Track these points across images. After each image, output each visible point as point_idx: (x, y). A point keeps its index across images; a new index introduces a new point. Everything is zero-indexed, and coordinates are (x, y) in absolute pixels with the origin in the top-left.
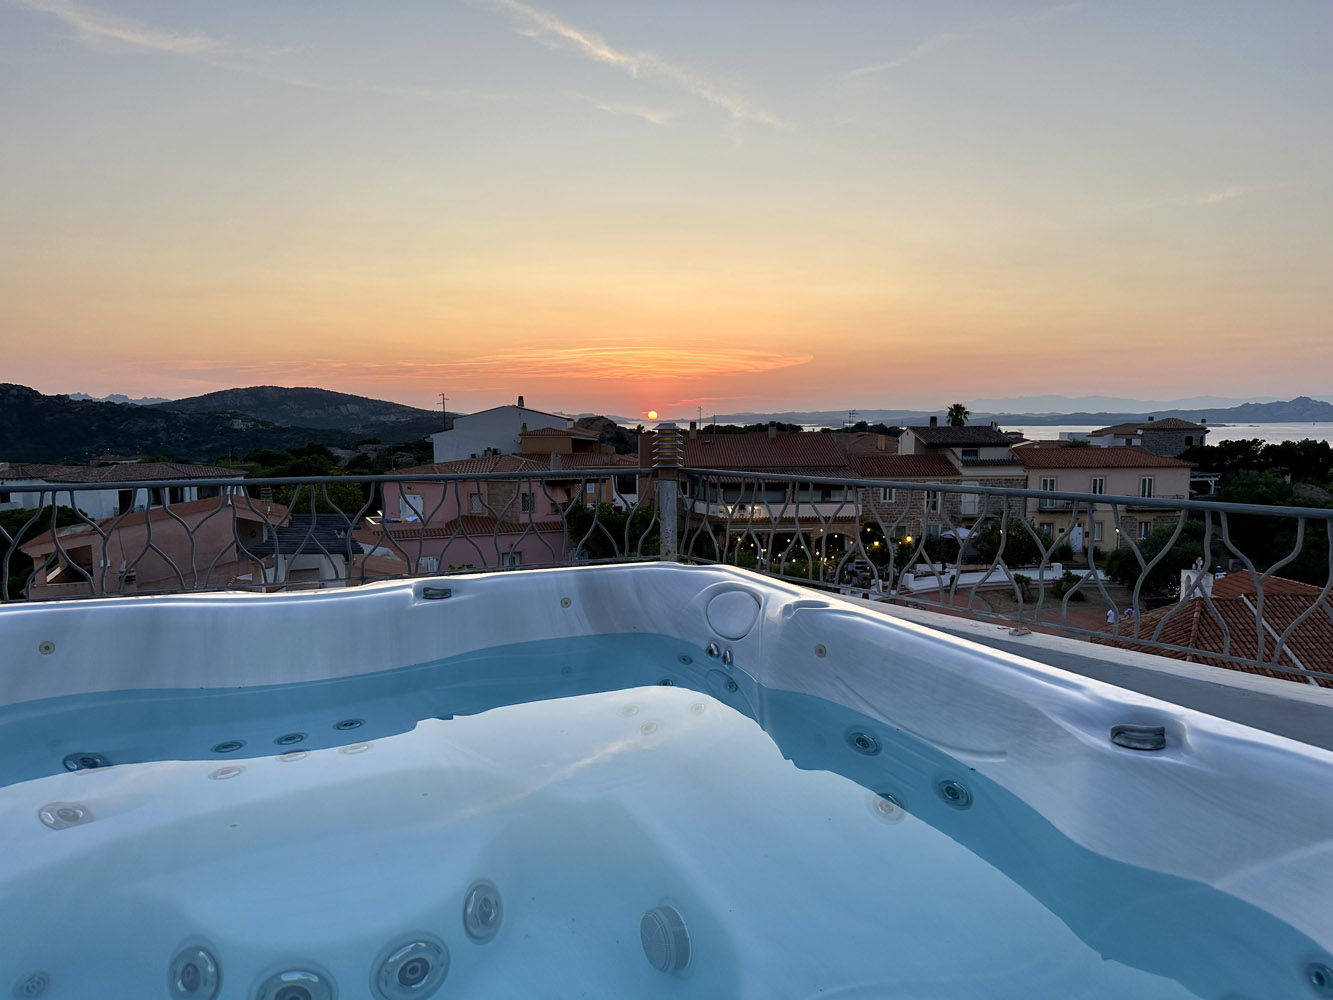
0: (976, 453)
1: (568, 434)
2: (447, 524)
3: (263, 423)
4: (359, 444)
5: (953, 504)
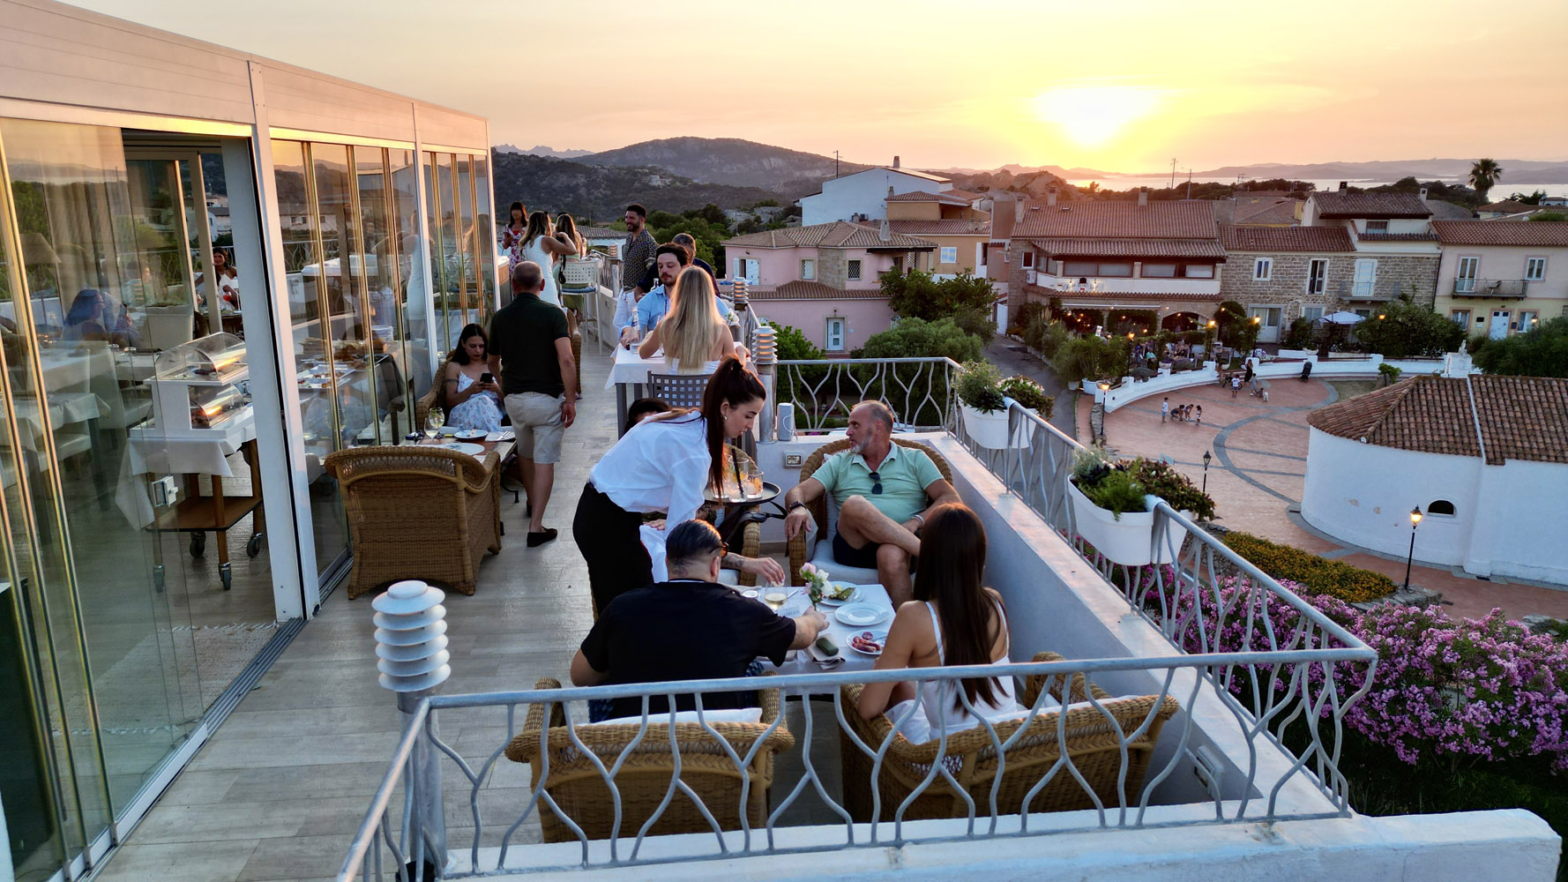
0: (1385, 226)
1: (936, 198)
2: (778, 289)
3: (682, 180)
4: (757, 206)
5: (1342, 284)
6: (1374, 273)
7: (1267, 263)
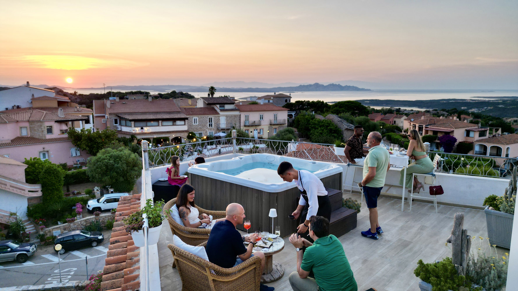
0: (224, 106)
1: (53, 98)
2: (12, 141)
5: (218, 124)
6: (225, 121)
7: (196, 119)
